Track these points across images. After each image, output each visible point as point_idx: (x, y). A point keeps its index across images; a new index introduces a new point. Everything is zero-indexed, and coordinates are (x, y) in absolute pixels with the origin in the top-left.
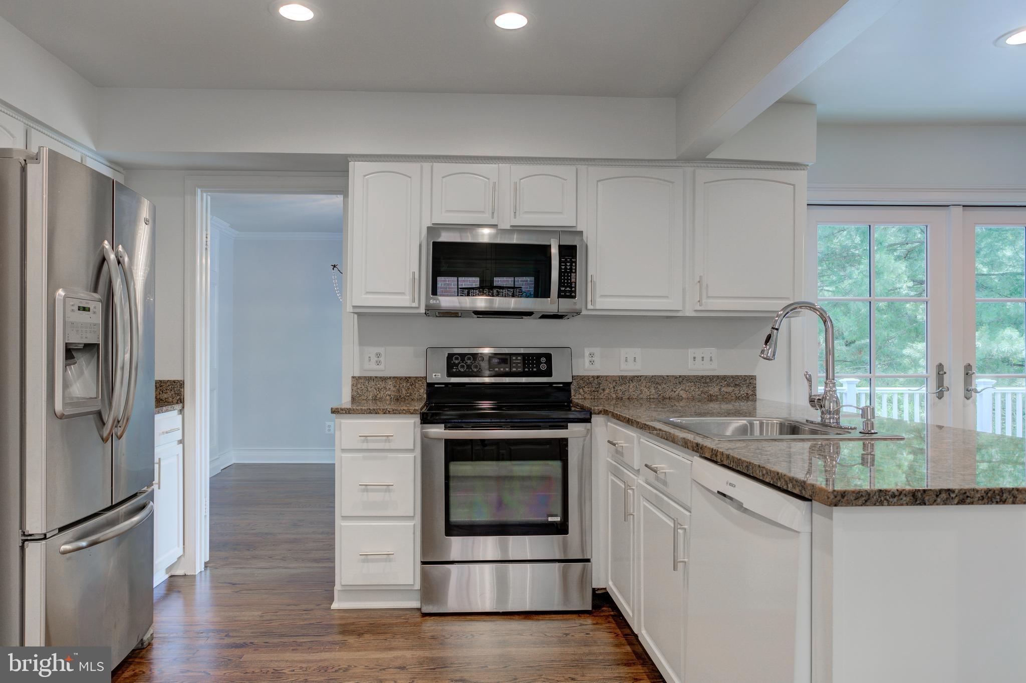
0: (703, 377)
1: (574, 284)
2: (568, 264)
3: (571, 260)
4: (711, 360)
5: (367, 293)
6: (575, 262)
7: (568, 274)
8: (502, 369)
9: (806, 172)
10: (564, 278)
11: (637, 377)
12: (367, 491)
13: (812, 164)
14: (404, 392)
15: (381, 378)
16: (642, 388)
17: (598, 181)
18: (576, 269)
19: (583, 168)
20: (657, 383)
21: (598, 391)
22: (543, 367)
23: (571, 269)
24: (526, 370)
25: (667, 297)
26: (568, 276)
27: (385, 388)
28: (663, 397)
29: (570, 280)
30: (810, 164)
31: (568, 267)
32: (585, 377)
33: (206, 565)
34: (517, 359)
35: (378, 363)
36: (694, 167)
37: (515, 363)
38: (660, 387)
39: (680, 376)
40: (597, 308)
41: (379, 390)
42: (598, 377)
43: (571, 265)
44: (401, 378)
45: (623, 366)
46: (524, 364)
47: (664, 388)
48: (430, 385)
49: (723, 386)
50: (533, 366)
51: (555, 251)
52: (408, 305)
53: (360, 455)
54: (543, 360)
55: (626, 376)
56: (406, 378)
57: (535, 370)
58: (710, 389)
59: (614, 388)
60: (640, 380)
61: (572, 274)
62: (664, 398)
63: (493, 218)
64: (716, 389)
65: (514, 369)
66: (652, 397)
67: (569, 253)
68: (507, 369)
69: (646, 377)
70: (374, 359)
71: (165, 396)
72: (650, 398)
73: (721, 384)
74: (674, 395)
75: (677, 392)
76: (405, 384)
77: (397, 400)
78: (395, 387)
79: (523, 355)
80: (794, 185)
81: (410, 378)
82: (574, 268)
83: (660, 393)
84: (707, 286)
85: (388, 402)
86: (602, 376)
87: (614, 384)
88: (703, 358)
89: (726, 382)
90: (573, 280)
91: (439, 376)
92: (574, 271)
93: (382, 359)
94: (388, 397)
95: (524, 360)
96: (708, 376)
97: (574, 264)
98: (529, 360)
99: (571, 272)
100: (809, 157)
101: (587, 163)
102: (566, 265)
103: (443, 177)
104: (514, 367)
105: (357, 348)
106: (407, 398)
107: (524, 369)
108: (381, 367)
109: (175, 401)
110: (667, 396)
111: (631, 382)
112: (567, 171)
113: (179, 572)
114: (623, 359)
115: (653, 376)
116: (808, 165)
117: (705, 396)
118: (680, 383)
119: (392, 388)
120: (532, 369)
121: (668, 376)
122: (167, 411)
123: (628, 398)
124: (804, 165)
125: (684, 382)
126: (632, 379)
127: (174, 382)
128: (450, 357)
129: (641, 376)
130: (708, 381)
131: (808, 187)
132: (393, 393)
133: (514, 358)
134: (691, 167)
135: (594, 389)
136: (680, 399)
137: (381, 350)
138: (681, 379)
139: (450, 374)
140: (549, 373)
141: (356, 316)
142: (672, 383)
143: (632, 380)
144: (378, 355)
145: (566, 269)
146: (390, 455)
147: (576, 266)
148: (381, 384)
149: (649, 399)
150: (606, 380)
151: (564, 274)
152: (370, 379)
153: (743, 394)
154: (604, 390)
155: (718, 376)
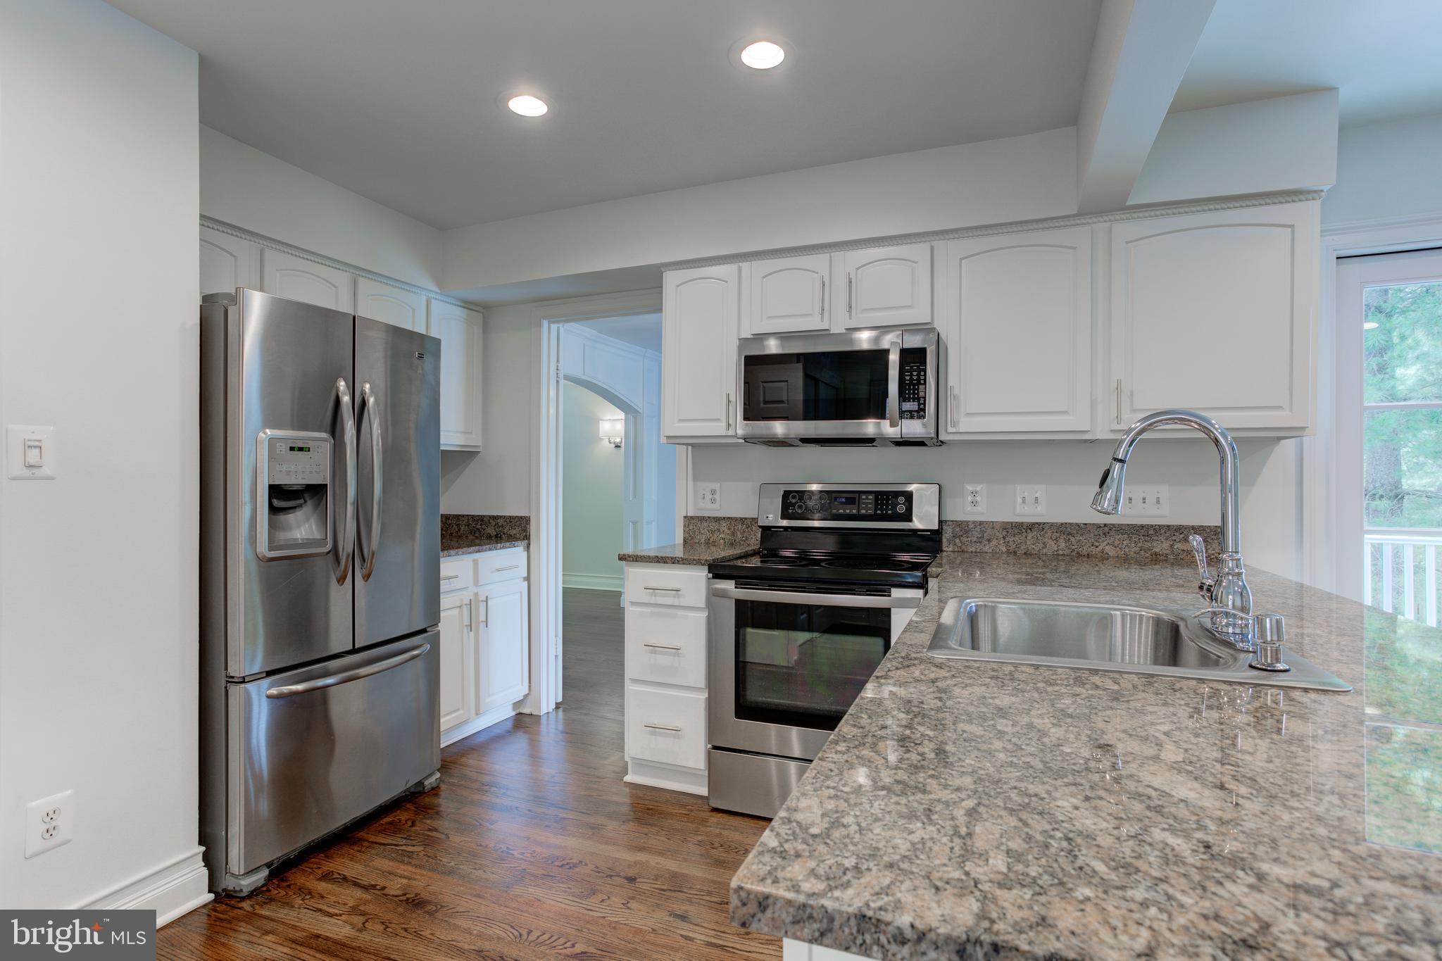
0: (1142, 526)
1: (922, 399)
2: (915, 373)
3: (918, 367)
4: (1158, 502)
5: (681, 420)
6: (925, 371)
7: (914, 387)
8: (848, 511)
9: (1318, 202)
10: (909, 392)
11: (1039, 524)
12: (655, 653)
13: (1329, 187)
14: (739, 535)
15: (714, 518)
16: (1046, 540)
17: (962, 259)
18: (925, 380)
19: (939, 244)
20: (1069, 534)
21: (980, 543)
22: (901, 509)
23: (919, 380)
24: (879, 512)
25: (1066, 413)
26: (914, 390)
27: (719, 530)
28: (1078, 553)
29: (918, 394)
30: (1326, 188)
31: (915, 378)
32: (962, 522)
33: (558, 706)
34: (867, 499)
35: (713, 501)
36: (1110, 221)
37: (864, 503)
38: (1072, 539)
39: (1105, 525)
40: (961, 431)
41: (712, 532)
42: (981, 523)
43: (919, 375)
44: (736, 519)
45: (1019, 510)
46: (876, 504)
47: (1079, 541)
48: (765, 529)
49: (1178, 540)
50: (887, 507)
51: (894, 358)
52: (723, 432)
53: (648, 610)
54: (901, 499)
55: (1022, 524)
56: (741, 519)
57: (890, 512)
58: (1155, 544)
59: (1004, 538)
60: (1043, 529)
61: (920, 386)
62: (1079, 555)
63: (822, 320)
64: (1166, 545)
65: (863, 512)
66: (1061, 552)
67: (914, 358)
68: (854, 511)
69: (1052, 524)
70: (708, 496)
71: (514, 532)
72: (1058, 555)
73: (1174, 538)
74: (1094, 551)
75: (1101, 548)
76: (740, 527)
77: (732, 544)
78: (729, 529)
79: (876, 493)
80: (1292, 226)
81: (746, 519)
82: (922, 378)
83: (1073, 547)
84: (1132, 394)
85: (721, 547)
86: (987, 522)
87: (1005, 533)
88: (1144, 499)
89: (1182, 536)
90: (921, 394)
91: (773, 517)
92: (922, 382)
93: (717, 496)
94: (722, 541)
95: (876, 499)
96: (1152, 526)
97: (922, 373)
98: (882, 499)
99: (919, 383)
100: (1323, 174)
101: (947, 237)
102: (911, 375)
103: (764, 277)
104: (864, 509)
105: (691, 483)
106: (742, 543)
107: (876, 511)
108: (716, 506)
109: (522, 538)
110: (1084, 552)
111: (1029, 531)
112: (919, 251)
113: (526, 711)
114: (1019, 500)
115: (1062, 524)
116: (1322, 191)
117: (1147, 555)
118: (1105, 534)
119: (726, 530)
120: (887, 512)
121: (1086, 524)
122: (504, 548)
123: (1025, 553)
124: (1315, 192)
125: (1112, 533)
126: (1031, 527)
127: (521, 518)
128: (786, 494)
129: (1044, 524)
130: (1151, 532)
131: (1322, 231)
132: (727, 537)
133: (864, 497)
134: (1105, 221)
135: (975, 539)
136: (1104, 558)
137: (716, 486)
138: (1106, 529)
139: (785, 516)
140: (908, 517)
141: (690, 447)
142: (1092, 535)
143: (1030, 529)
144: (713, 492)
145: (911, 380)
146: (680, 612)
147: (925, 375)
148: (714, 526)
149: (1056, 556)
150: (993, 528)
151: (909, 387)
152: (702, 519)
153: (1213, 554)
154: (989, 540)
155: (1168, 526)
